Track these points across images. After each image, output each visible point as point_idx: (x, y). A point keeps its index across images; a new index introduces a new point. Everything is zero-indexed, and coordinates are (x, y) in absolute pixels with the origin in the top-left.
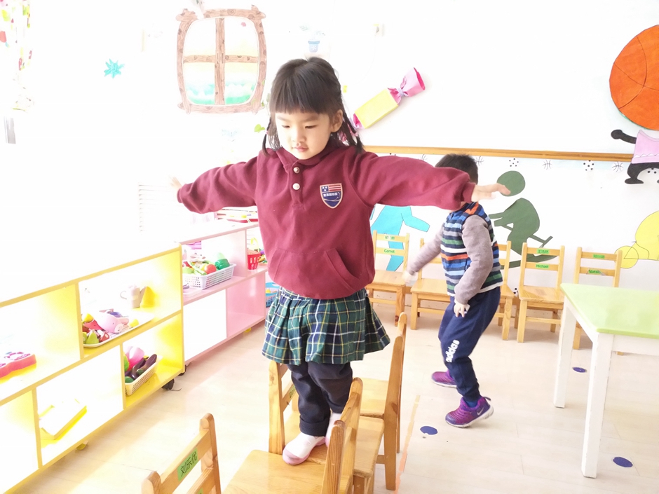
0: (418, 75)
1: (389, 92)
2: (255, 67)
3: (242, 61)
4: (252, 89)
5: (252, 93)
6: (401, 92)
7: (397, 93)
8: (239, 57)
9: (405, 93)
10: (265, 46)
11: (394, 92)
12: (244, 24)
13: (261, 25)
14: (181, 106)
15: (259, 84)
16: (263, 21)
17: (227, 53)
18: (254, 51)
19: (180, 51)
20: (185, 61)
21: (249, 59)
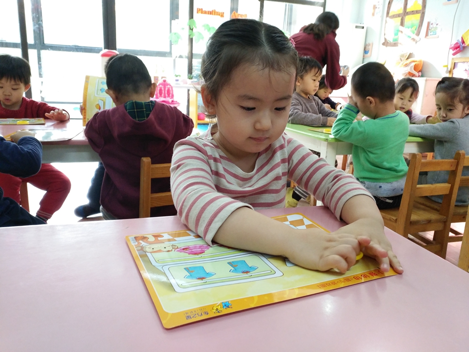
2: (418, 16)
3: (413, 14)
4: (416, 29)
8: (413, 11)
10: (426, 2)
14: (384, 44)
15: (419, 26)
17: (408, 10)
18: (420, 8)
19: (388, 13)
21: (417, 12)
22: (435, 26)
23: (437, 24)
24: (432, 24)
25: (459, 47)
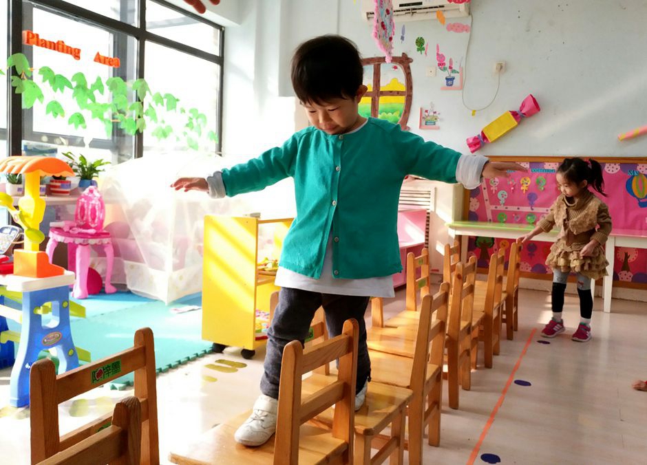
0: (534, 100)
1: (510, 114)
2: (402, 99)
3: (392, 95)
4: (400, 116)
5: (400, 119)
6: (520, 114)
7: (517, 114)
8: (391, 92)
9: (524, 114)
10: (411, 83)
11: (514, 114)
12: (395, 68)
13: (409, 68)
15: (405, 112)
16: (411, 64)
17: (381, 90)
18: (403, 88)
21: (398, 93)
22: (432, 114)
23: (435, 113)
24: (426, 111)
25: (478, 143)
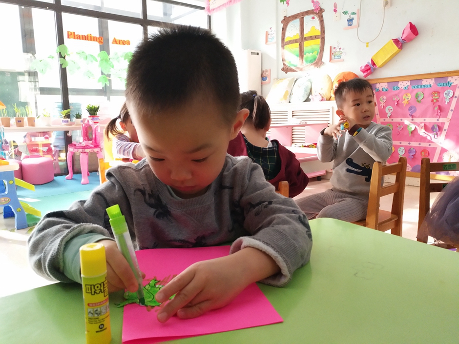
1: (392, 41)
2: (318, 41)
3: (312, 39)
4: (317, 54)
5: (317, 57)
6: (401, 40)
7: (399, 41)
8: (311, 37)
9: (404, 40)
10: (324, 28)
11: (396, 41)
12: (313, 18)
13: (322, 16)
14: (283, 70)
15: (321, 51)
16: (323, 13)
17: (305, 36)
18: (319, 33)
19: (283, 39)
20: (285, 45)
21: (316, 37)
22: (338, 50)
24: (334, 48)
25: (369, 69)
